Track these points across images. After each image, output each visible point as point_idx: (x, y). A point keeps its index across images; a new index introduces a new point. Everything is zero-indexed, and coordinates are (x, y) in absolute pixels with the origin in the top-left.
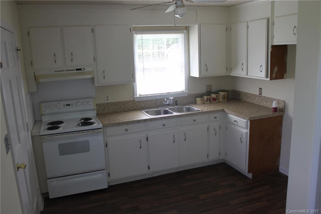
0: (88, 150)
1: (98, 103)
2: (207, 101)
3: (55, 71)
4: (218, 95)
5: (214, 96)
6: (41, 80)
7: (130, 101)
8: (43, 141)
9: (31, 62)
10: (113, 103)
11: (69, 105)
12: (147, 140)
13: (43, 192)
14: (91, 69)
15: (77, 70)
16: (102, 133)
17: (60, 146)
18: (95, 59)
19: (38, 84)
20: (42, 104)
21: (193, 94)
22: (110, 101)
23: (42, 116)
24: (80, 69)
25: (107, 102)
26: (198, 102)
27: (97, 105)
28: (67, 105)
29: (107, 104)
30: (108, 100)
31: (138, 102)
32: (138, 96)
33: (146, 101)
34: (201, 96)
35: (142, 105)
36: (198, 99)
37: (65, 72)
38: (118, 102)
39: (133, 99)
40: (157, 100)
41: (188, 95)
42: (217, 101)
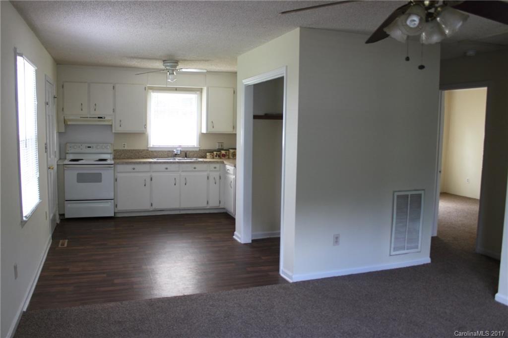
0: (100, 181)
1: (115, 149)
2: (216, 156)
3: (81, 117)
4: (227, 152)
5: (223, 152)
6: (69, 123)
7: (144, 150)
8: (65, 169)
9: (63, 109)
10: (129, 150)
11: (90, 147)
12: (151, 180)
13: (60, 213)
14: (110, 118)
15: (99, 118)
16: (113, 169)
17: (78, 174)
18: (114, 110)
19: (66, 125)
20: (68, 144)
21: (204, 150)
22: (126, 148)
23: (67, 155)
24: (101, 118)
25: (123, 148)
26: (208, 157)
27: (114, 150)
28: (89, 147)
29: (123, 150)
30: (124, 147)
31: (152, 151)
32: (151, 146)
33: (159, 151)
34: (211, 152)
35: (155, 154)
36: (208, 154)
37: (89, 119)
38: (134, 150)
39: (147, 149)
40: (169, 151)
41: (200, 150)
42: (227, 157)
